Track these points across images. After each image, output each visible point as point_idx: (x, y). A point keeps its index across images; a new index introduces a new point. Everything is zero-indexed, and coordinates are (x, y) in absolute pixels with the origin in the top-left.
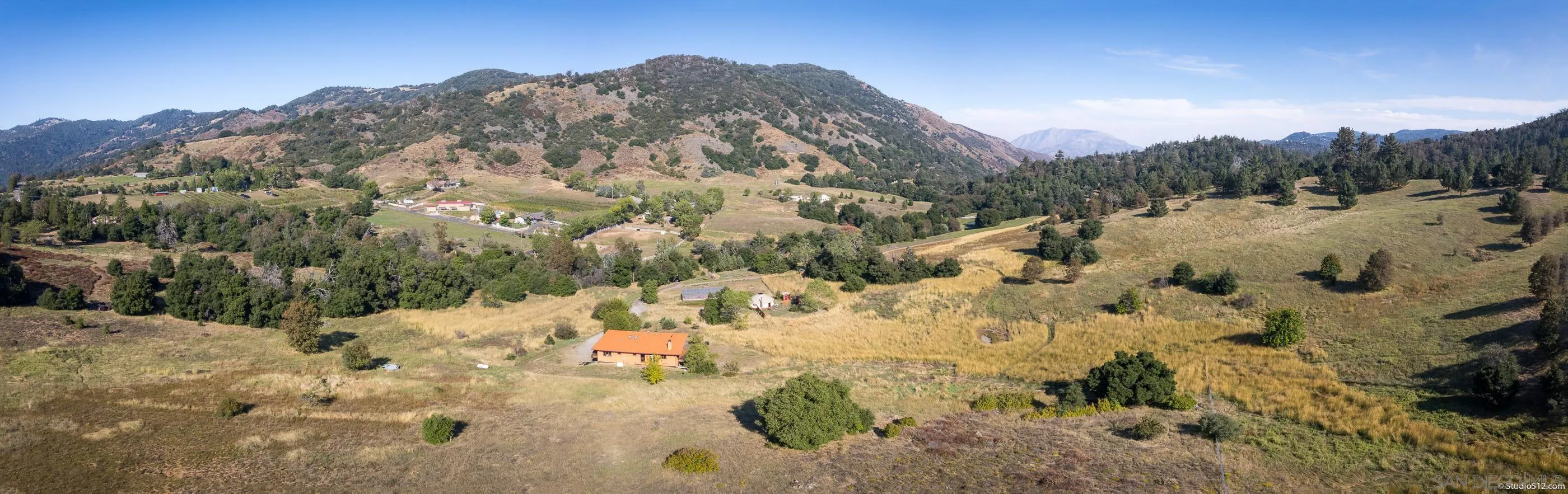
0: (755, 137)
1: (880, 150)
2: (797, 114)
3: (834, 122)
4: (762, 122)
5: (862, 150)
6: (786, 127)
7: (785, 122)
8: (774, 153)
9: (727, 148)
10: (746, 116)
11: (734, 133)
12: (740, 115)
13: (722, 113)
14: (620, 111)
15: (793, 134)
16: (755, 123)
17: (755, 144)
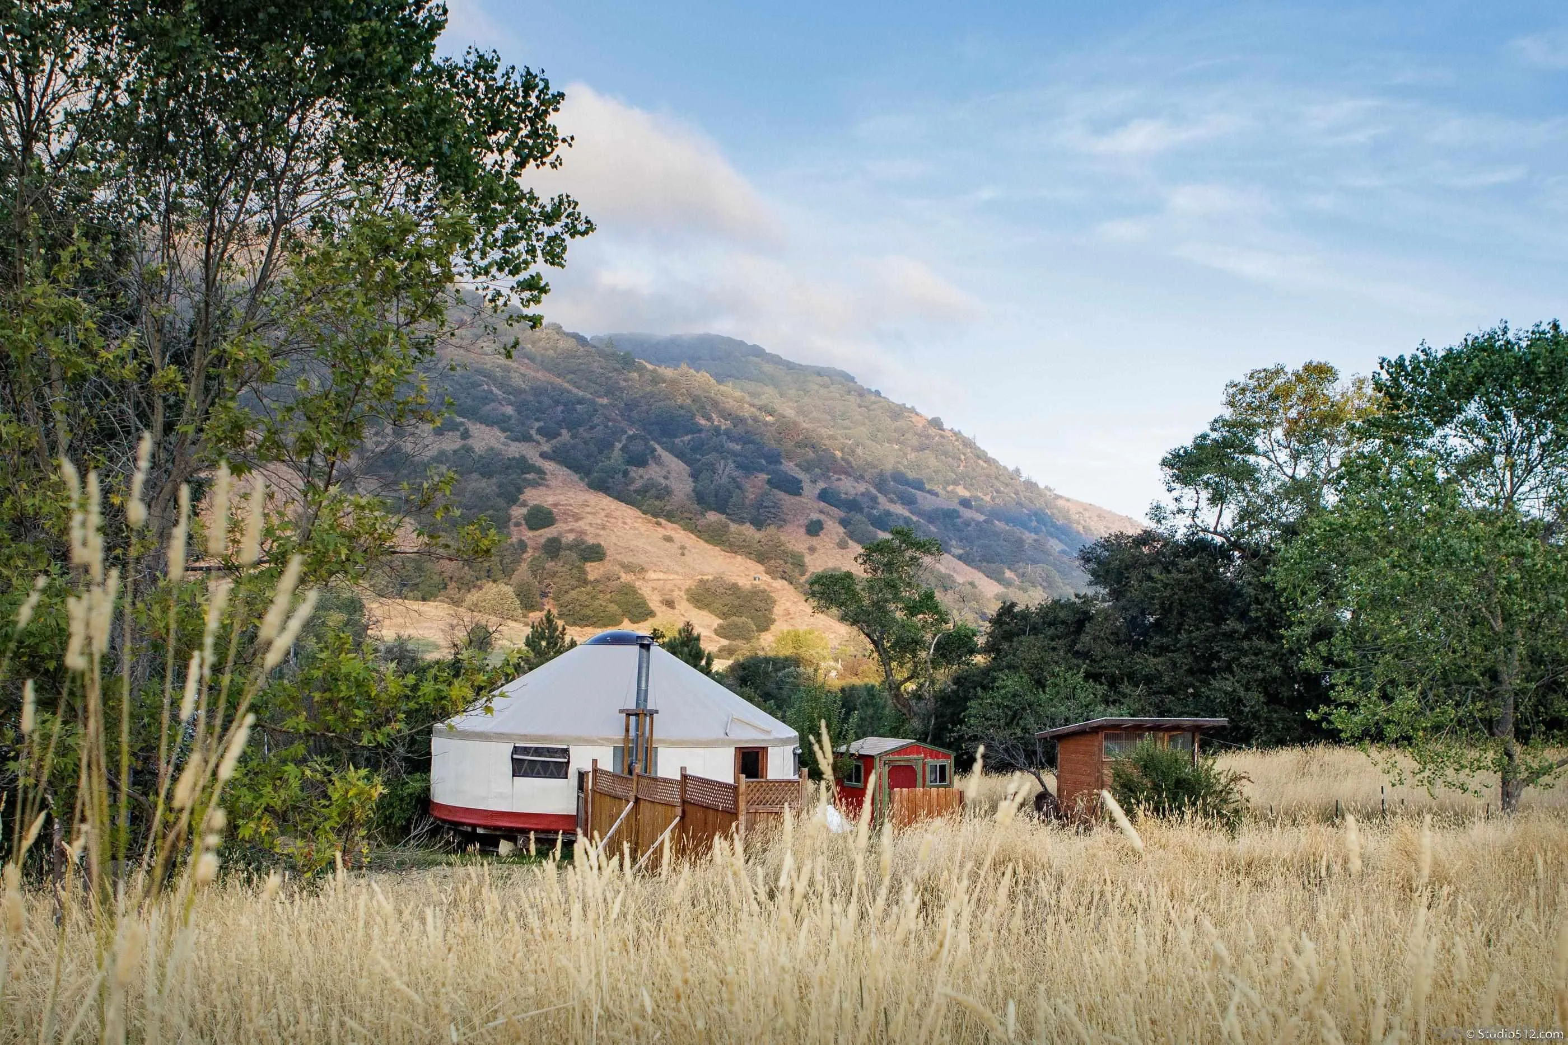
0: (517, 513)
2: (680, 455)
3: (824, 496)
4: (549, 466)
6: (643, 491)
7: (639, 477)
10: (485, 439)
12: (466, 435)
15: (670, 517)
16: (523, 465)
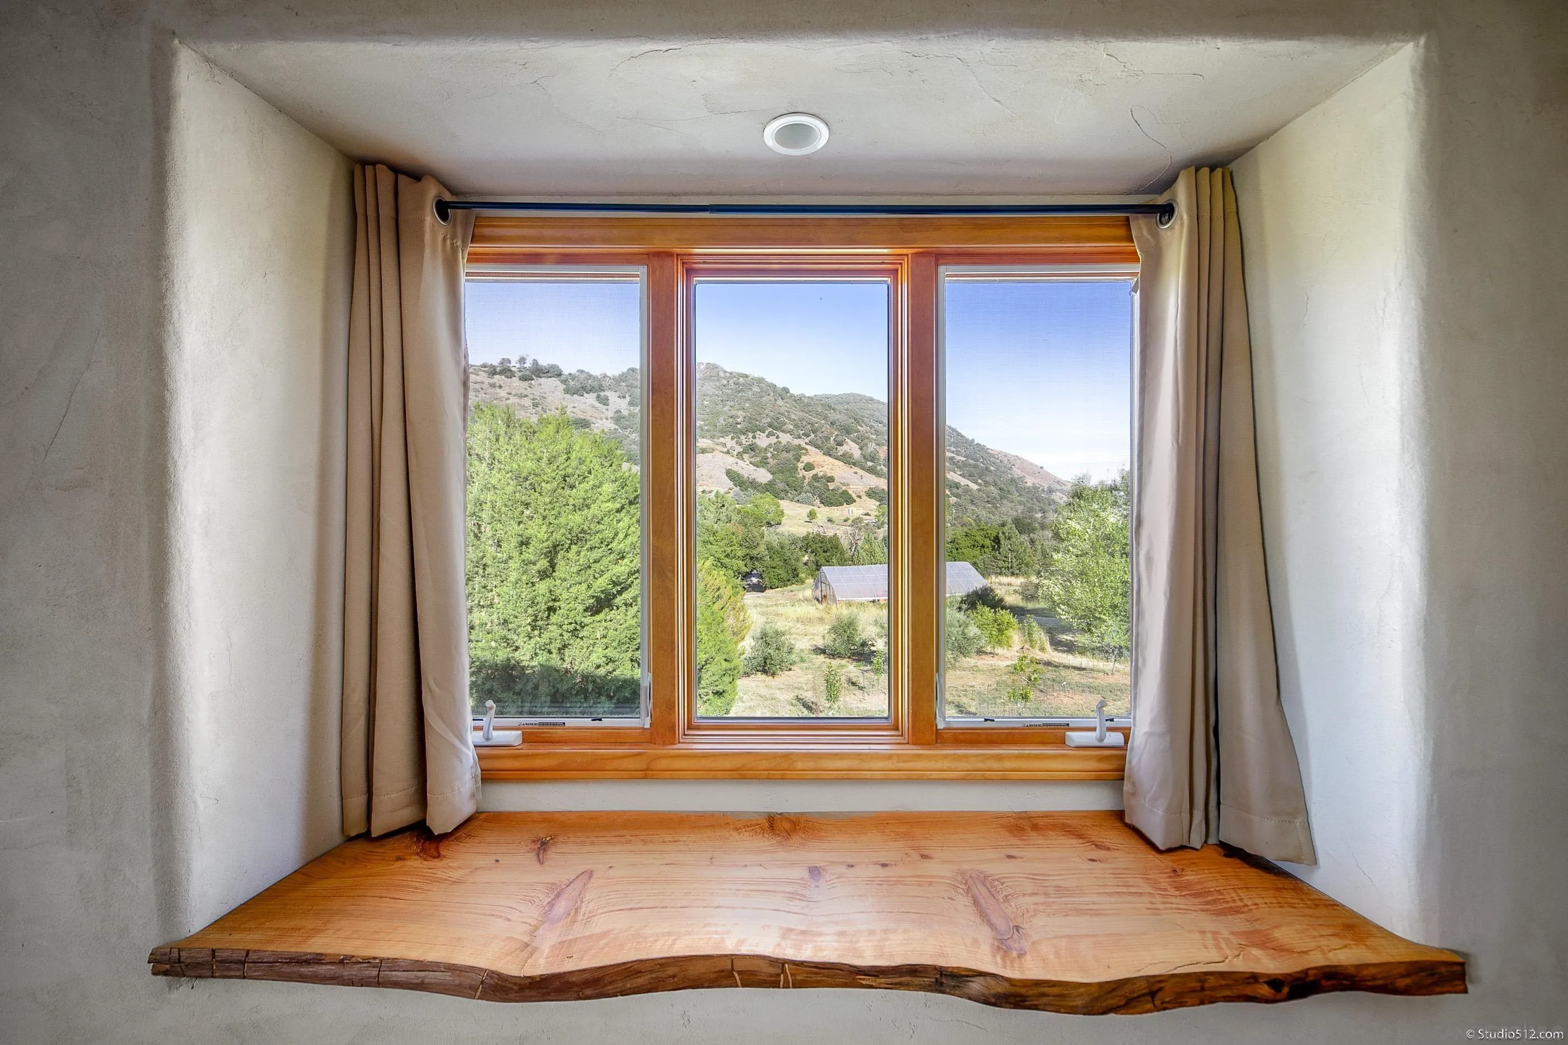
0: (800, 465)
1: (979, 490)
2: (854, 441)
4: (808, 447)
5: (955, 490)
6: (843, 455)
7: (841, 450)
8: (831, 486)
9: (763, 476)
10: (785, 438)
11: (770, 460)
12: (778, 437)
13: (750, 435)
14: (601, 419)
15: (854, 464)
16: (800, 448)
17: (802, 473)
